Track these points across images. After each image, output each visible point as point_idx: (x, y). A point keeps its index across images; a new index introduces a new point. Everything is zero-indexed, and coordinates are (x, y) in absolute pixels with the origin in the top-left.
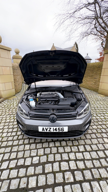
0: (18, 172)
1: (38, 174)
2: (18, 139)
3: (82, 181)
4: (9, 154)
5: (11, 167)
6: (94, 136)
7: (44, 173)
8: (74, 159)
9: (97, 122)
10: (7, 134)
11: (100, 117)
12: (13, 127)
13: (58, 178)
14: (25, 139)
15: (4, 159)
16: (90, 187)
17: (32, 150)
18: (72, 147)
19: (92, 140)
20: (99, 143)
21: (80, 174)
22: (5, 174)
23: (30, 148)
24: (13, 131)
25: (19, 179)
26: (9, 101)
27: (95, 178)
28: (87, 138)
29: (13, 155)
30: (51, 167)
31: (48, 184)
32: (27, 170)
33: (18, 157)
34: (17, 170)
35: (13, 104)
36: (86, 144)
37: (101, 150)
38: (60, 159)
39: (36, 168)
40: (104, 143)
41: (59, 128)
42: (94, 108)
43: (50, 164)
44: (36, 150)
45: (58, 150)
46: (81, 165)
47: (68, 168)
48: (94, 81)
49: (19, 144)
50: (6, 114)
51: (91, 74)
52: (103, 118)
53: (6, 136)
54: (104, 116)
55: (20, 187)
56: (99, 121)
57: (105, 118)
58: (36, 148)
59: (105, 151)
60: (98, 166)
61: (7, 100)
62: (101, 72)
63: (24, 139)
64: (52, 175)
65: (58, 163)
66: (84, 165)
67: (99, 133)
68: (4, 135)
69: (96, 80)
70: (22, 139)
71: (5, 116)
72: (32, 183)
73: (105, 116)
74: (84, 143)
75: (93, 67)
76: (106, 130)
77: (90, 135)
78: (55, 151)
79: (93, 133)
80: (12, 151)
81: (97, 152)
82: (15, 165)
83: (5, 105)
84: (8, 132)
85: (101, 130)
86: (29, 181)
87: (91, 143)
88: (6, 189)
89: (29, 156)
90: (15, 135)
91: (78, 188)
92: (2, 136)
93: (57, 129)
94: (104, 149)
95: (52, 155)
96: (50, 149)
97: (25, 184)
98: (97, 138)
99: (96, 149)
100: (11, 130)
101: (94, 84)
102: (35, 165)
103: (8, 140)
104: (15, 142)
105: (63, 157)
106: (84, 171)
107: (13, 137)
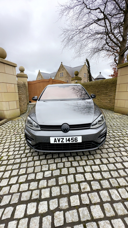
0: (29, 186)
1: (51, 186)
2: (26, 157)
3: (99, 190)
4: (18, 170)
5: (21, 182)
6: (110, 150)
7: (57, 185)
8: (90, 171)
9: (114, 138)
10: (14, 152)
11: (117, 133)
12: (20, 146)
13: (73, 188)
14: (35, 156)
15: (12, 175)
16: (108, 194)
17: (43, 166)
18: (87, 161)
19: (108, 154)
20: (117, 156)
21: (97, 184)
22: (15, 188)
23: (40, 163)
24: (20, 149)
25: (31, 192)
26: (13, 122)
27: (113, 186)
28: (103, 152)
29: (22, 171)
30: (65, 179)
31: (62, 194)
32: (38, 184)
33: (28, 172)
34: (28, 184)
35: (18, 124)
36: (102, 158)
37: (119, 162)
38: (75, 172)
39: (49, 181)
40: (122, 156)
41: (72, 138)
42: (110, 125)
43: (63, 177)
44: (48, 165)
45: (72, 164)
46: (98, 176)
47: (84, 180)
48: (109, 99)
49: (28, 160)
50: (11, 134)
51: (105, 92)
52: (121, 134)
53: (13, 155)
54: (121, 132)
55: (32, 199)
56: (116, 137)
57: (122, 134)
58: (47, 164)
59: (123, 163)
60: (116, 176)
61: (11, 121)
62: (116, 88)
63: (33, 156)
64: (67, 186)
65: (72, 176)
66: (101, 175)
67: (117, 147)
68: (11, 153)
69: (111, 98)
70: (31, 156)
71: (10, 136)
72: (45, 194)
73: (123, 132)
74: (100, 157)
75: (106, 84)
76: (124, 145)
77: (107, 150)
78: (69, 165)
79: (110, 148)
80: (20, 168)
81: (115, 164)
82: (25, 180)
83: (9, 125)
84: (14, 151)
85: (119, 145)
86: (42, 192)
87: (108, 157)
88: (17, 200)
89: (40, 171)
90: (23, 153)
91: (95, 196)
92: (8, 155)
93: (70, 139)
94: (122, 161)
95: (66, 169)
96: (63, 164)
97: (37, 195)
98: (114, 152)
99: (113, 162)
100: (18, 149)
101: (109, 102)
102: (48, 179)
103: (15, 158)
104: (23, 159)
105: (77, 170)
106: (101, 182)
107: (20, 155)
